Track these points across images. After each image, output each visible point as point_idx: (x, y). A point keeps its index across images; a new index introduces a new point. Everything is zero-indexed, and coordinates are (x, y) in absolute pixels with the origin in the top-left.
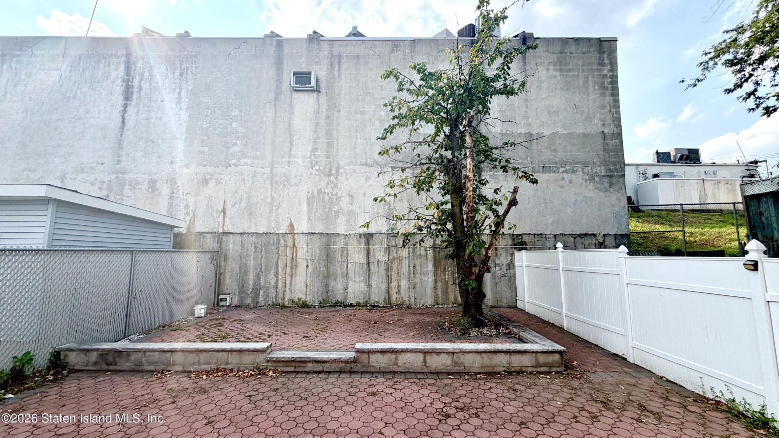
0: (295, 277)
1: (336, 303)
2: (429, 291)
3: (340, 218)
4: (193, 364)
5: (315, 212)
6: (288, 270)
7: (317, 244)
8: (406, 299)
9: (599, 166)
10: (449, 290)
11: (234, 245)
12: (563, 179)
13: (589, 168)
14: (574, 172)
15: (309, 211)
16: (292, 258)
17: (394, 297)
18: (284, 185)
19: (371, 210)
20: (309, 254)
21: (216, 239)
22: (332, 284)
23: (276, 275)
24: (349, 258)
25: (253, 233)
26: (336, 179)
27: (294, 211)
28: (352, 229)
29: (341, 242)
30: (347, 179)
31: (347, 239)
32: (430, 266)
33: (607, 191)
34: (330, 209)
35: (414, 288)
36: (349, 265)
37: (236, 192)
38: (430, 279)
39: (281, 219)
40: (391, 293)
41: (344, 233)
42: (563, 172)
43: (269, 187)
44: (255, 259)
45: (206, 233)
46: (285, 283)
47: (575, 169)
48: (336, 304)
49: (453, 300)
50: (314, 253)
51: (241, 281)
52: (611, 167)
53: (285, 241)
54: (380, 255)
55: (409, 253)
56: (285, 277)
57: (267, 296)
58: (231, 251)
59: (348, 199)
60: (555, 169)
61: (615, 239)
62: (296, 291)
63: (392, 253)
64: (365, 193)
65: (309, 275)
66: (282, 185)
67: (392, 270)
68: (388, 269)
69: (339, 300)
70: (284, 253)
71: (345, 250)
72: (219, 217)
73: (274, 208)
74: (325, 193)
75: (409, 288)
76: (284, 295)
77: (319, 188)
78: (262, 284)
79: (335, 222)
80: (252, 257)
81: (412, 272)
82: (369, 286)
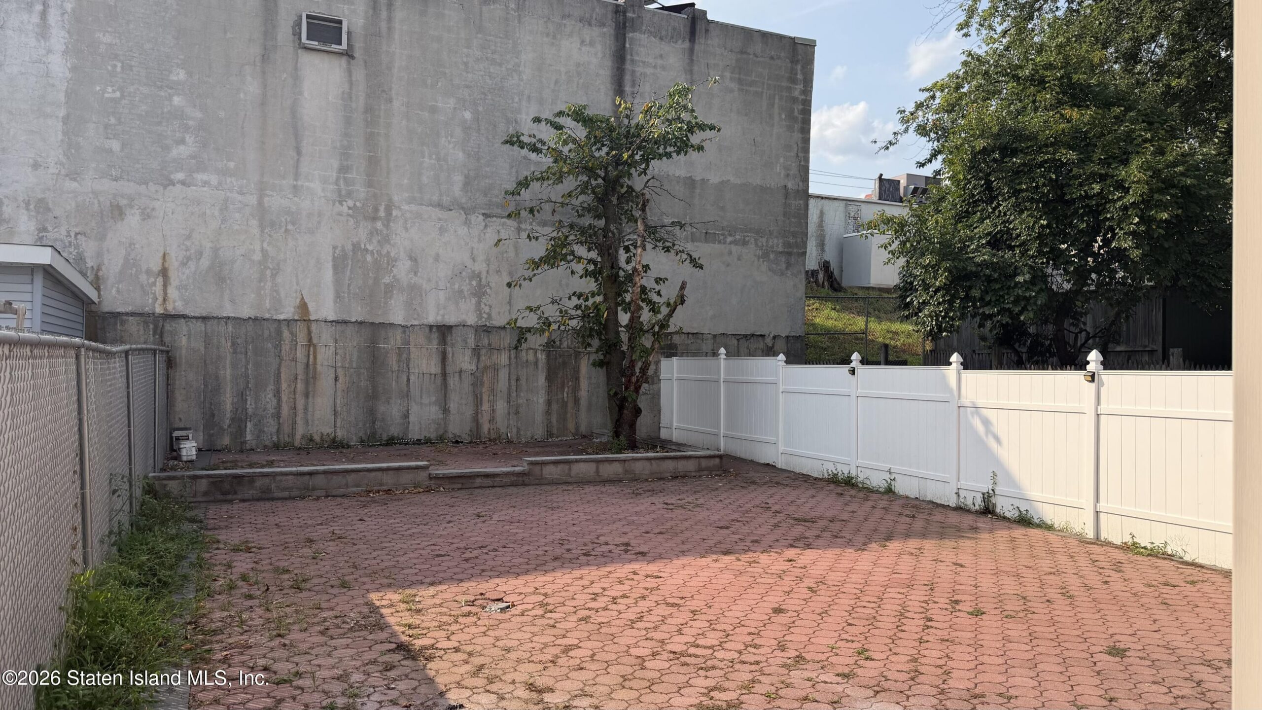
0: (313, 397)
1: (389, 439)
2: (539, 417)
3: (395, 296)
4: (340, 487)
5: (349, 285)
6: (300, 386)
7: (353, 341)
8: (503, 430)
9: (777, 237)
10: (569, 415)
11: (189, 338)
12: (730, 253)
13: (764, 240)
14: (745, 243)
15: (338, 282)
16: (307, 365)
17: (485, 427)
18: (287, 231)
19: (448, 285)
20: (338, 357)
21: (151, 326)
22: (382, 408)
23: (277, 393)
24: (411, 366)
25: (229, 318)
26: (387, 226)
27: (308, 281)
28: (416, 316)
29: (396, 339)
30: (406, 229)
31: (408, 333)
32: (541, 380)
33: (782, 274)
34: (376, 280)
35: (517, 413)
36: (412, 378)
37: (189, 237)
38: (540, 399)
39: (283, 294)
40: (481, 421)
41: (403, 324)
42: (731, 243)
43: (256, 231)
44: (234, 366)
45: (127, 314)
46: (295, 408)
47: (747, 239)
48: (391, 442)
49: (573, 431)
50: (348, 357)
51: (207, 405)
52: (791, 240)
53: (291, 333)
54: (463, 361)
55: (510, 358)
56: (295, 399)
57: (261, 431)
58: (184, 352)
59: (408, 264)
60: (721, 237)
61: (787, 343)
62: (316, 422)
63: (483, 358)
64: (437, 255)
65: (339, 394)
66: (283, 229)
67: (482, 384)
68: (477, 384)
69: (396, 435)
70: (291, 356)
71: (403, 352)
72: (154, 284)
73: (268, 272)
74: (367, 250)
75: (509, 413)
76: (294, 429)
77: (354, 241)
78: (250, 411)
79: (385, 303)
80: (228, 362)
81: (514, 388)
82: (446, 411)
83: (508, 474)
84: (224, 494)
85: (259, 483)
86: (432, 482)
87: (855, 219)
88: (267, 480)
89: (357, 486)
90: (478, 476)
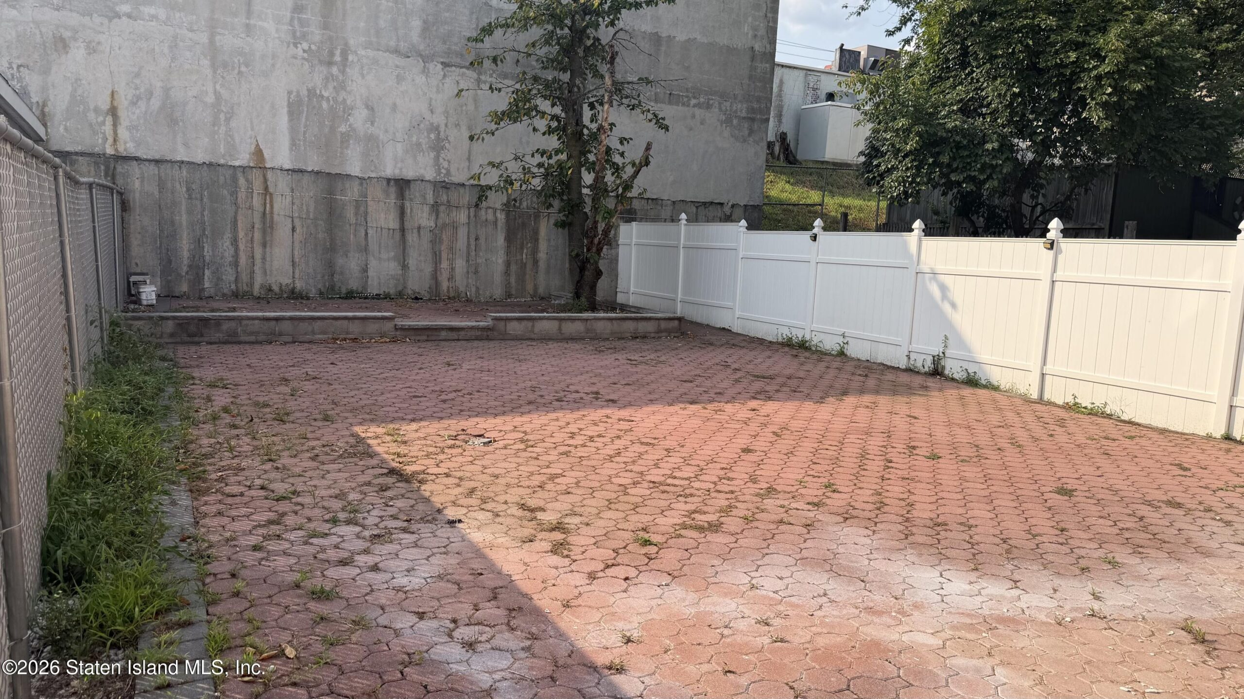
0: (271, 247)
1: (348, 293)
2: (498, 277)
3: (351, 146)
4: (306, 334)
5: (305, 133)
6: (257, 235)
7: (310, 192)
8: (462, 289)
9: (740, 101)
10: (527, 277)
11: (142, 182)
12: (693, 116)
13: (728, 104)
14: (708, 106)
15: (293, 130)
16: (264, 213)
17: (445, 285)
18: (240, 73)
19: (406, 137)
20: (295, 207)
21: (102, 167)
22: (340, 261)
23: (235, 241)
24: (369, 219)
25: (183, 162)
26: (343, 72)
27: (264, 126)
28: (373, 168)
29: (352, 192)
30: (363, 76)
31: (365, 186)
32: (501, 240)
33: (745, 141)
34: (333, 129)
35: (476, 272)
36: (370, 232)
37: (137, 75)
38: (499, 259)
39: (237, 140)
40: (440, 279)
41: (360, 175)
42: (694, 106)
43: (208, 72)
44: (190, 212)
45: (76, 154)
46: (253, 257)
47: (711, 102)
48: (350, 295)
49: (531, 292)
50: (304, 207)
51: (164, 251)
52: (755, 105)
53: (247, 180)
54: (421, 216)
55: (469, 217)
56: (252, 248)
57: (219, 279)
58: (137, 195)
59: (365, 113)
60: (685, 100)
61: (745, 212)
62: (275, 273)
63: (442, 215)
64: (395, 104)
65: (297, 244)
66: (236, 71)
67: (441, 242)
68: (436, 241)
69: (355, 288)
70: (248, 204)
71: (360, 205)
72: (103, 123)
73: (222, 116)
74: (322, 97)
75: (468, 272)
76: (252, 278)
77: (310, 86)
78: (207, 258)
79: (342, 153)
80: (183, 207)
81: (473, 247)
82: (405, 267)
83: (472, 328)
84: (189, 336)
85: (225, 326)
86: (398, 333)
87: (814, 89)
88: (233, 324)
89: (324, 333)
90: (443, 329)
